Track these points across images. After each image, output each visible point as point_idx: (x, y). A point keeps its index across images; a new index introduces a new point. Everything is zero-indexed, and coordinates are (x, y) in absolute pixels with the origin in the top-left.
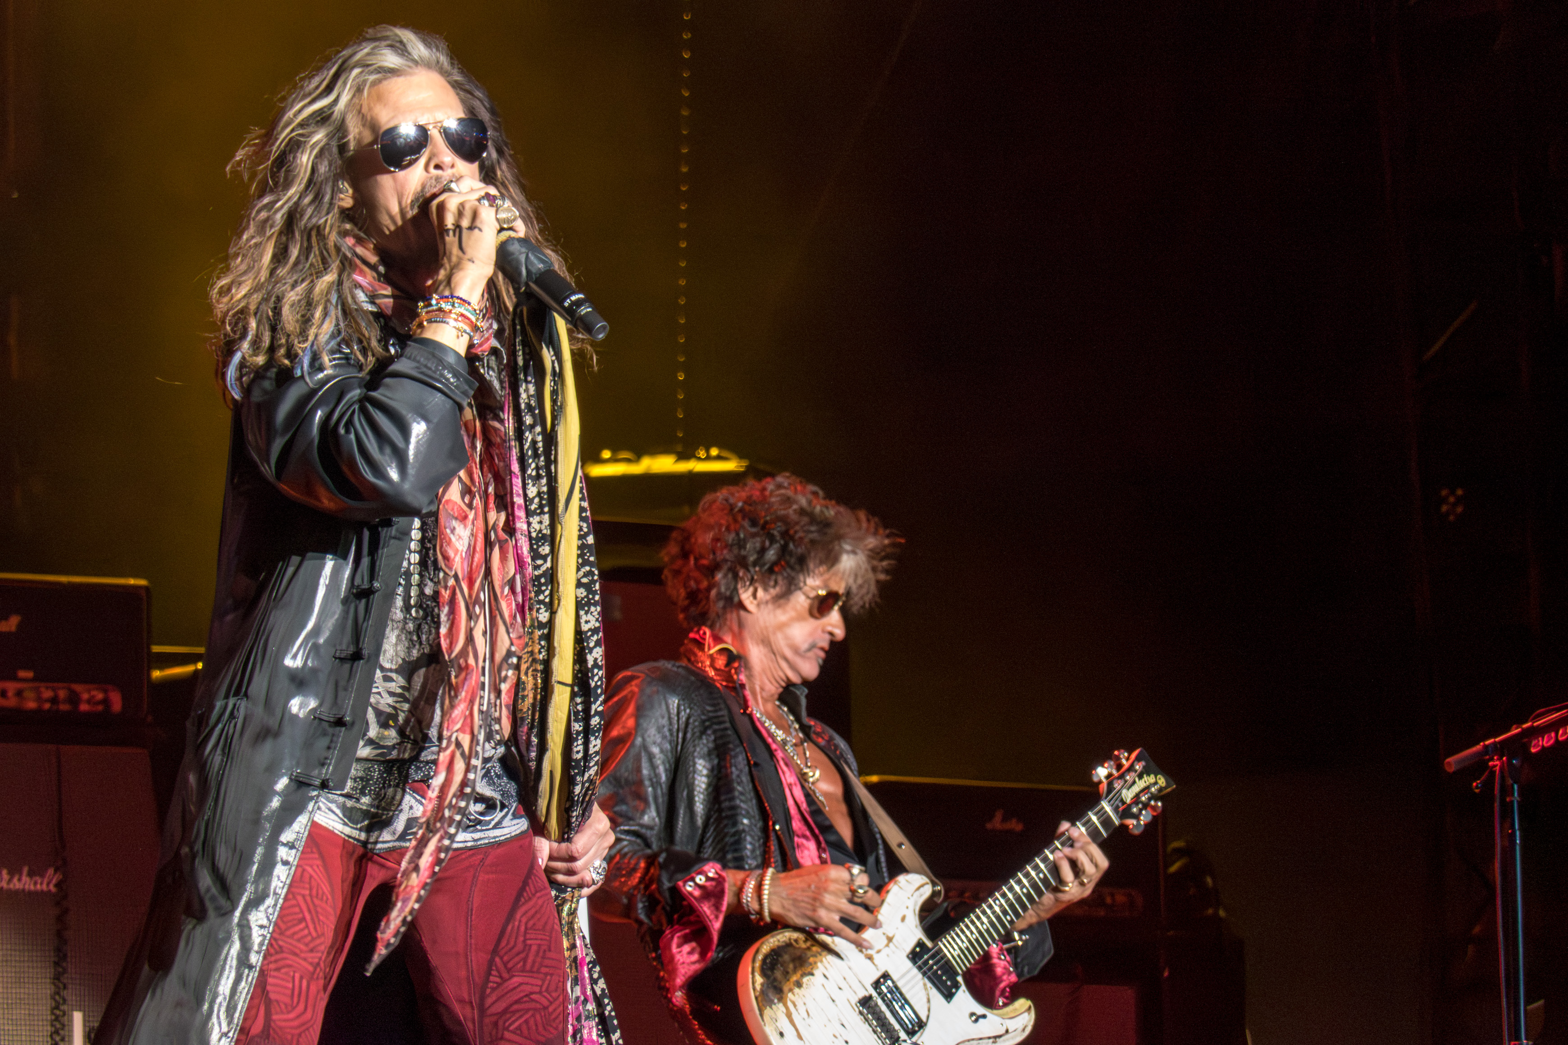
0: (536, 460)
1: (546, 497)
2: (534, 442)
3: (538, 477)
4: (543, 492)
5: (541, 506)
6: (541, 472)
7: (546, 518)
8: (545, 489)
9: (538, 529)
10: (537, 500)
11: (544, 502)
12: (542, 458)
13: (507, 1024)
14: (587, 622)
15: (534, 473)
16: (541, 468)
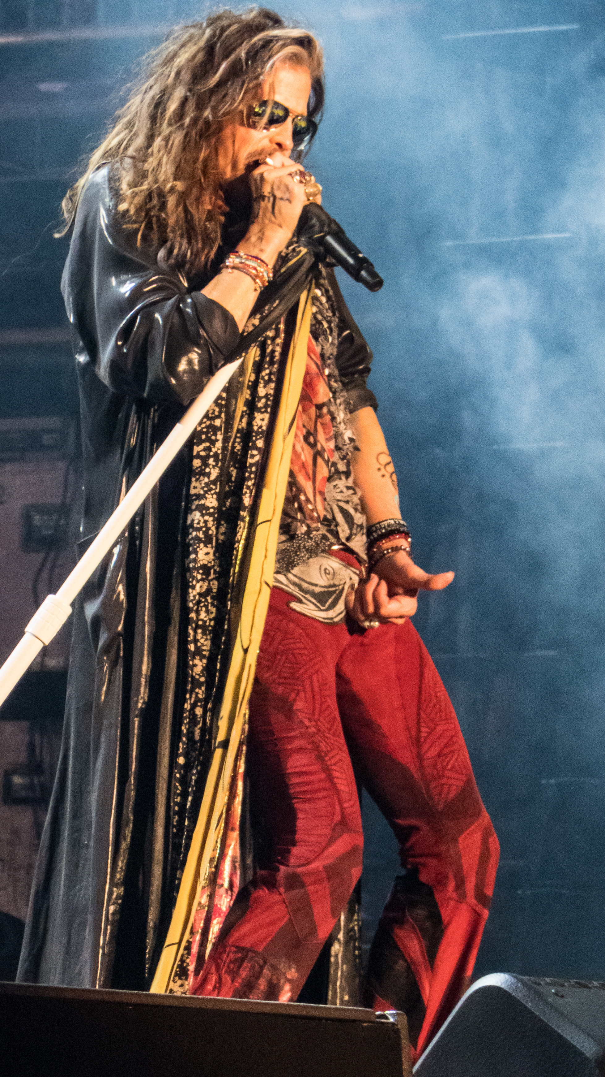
0: (271, 368)
1: (271, 398)
2: (273, 351)
3: (270, 380)
4: (270, 394)
5: (266, 406)
6: (272, 377)
7: (267, 416)
8: (272, 392)
9: (259, 425)
10: (263, 401)
11: (269, 403)
12: (276, 366)
13: (445, 764)
14: (195, 488)
15: (266, 378)
16: (273, 374)
